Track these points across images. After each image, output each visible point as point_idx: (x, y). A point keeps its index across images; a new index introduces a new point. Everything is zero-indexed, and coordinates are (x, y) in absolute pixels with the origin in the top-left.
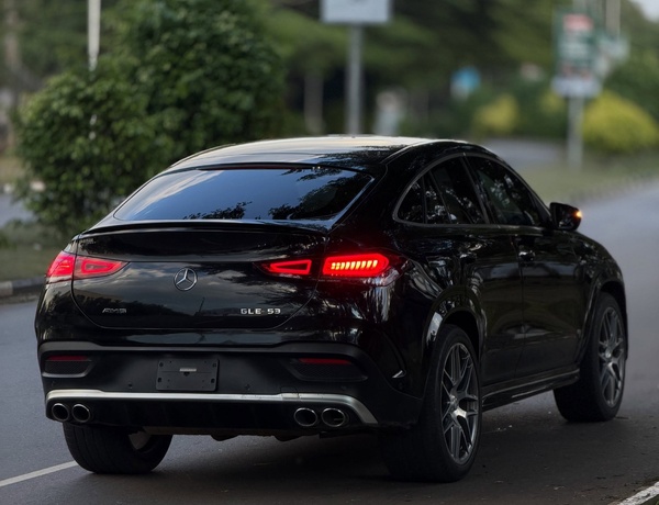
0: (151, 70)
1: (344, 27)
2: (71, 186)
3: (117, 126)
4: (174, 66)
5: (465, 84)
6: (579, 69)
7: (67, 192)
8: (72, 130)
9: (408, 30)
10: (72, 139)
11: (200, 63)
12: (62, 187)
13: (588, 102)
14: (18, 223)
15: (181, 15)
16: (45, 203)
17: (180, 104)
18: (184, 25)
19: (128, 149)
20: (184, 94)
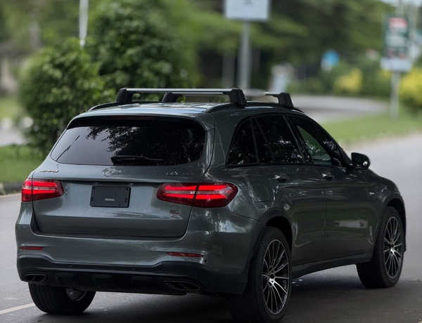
0: (108, 46)
1: (239, 21)
2: (49, 123)
3: (79, 82)
4: (122, 44)
5: (330, 62)
6: (399, 53)
7: (46, 126)
9: (287, 25)
10: (50, 90)
11: (140, 43)
12: (43, 122)
13: (403, 74)
14: (14, 146)
15: (127, 12)
16: (32, 133)
17: (125, 69)
18: (130, 18)
19: (85, 98)
20: (128, 64)
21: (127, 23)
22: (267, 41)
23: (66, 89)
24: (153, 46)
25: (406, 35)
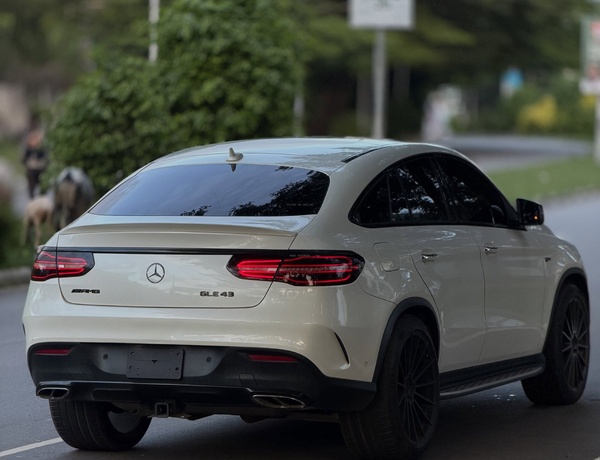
5: (511, 84)
8: (100, 128)
10: (98, 136)
15: (205, 24)
18: (211, 34)
21: (206, 43)
22: (418, 55)
23: (118, 136)
24: (243, 71)
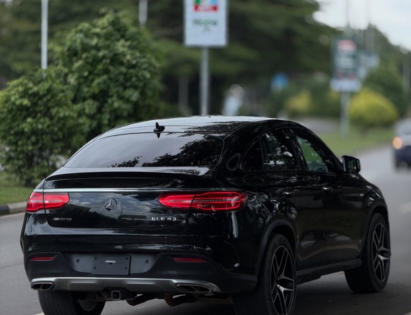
0: (76, 75)
1: (198, 49)
2: (25, 148)
3: (54, 111)
4: (90, 73)
5: (279, 84)
6: (348, 74)
7: (22, 152)
8: (25, 113)
9: (242, 51)
10: (24, 119)
11: (106, 71)
12: (19, 149)
13: (352, 94)
15: (94, 42)
16: (9, 159)
17: (94, 97)
18: (97, 48)
19: (60, 125)
20: (97, 91)
21: (94, 53)
25: (354, 57)
